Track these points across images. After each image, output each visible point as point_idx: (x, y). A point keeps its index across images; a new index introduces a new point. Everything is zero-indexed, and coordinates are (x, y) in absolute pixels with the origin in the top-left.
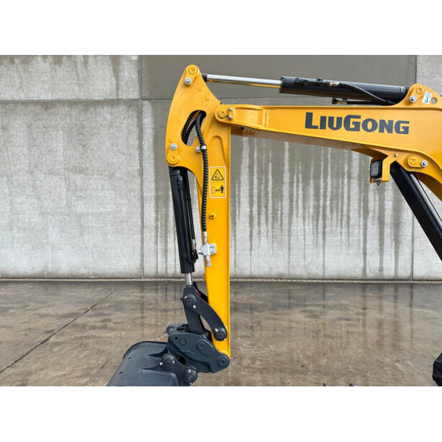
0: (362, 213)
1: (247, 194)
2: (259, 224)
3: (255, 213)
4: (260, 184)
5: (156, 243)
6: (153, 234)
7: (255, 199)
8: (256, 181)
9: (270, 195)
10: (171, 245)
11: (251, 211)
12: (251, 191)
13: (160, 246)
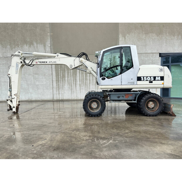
1: (79, 79)
2: (82, 86)
3: (81, 83)
4: (82, 76)
5: (57, 91)
6: (56, 89)
7: (81, 80)
8: (81, 76)
9: (84, 79)
10: (60, 92)
11: (80, 83)
12: (80, 78)
13: (58, 92)
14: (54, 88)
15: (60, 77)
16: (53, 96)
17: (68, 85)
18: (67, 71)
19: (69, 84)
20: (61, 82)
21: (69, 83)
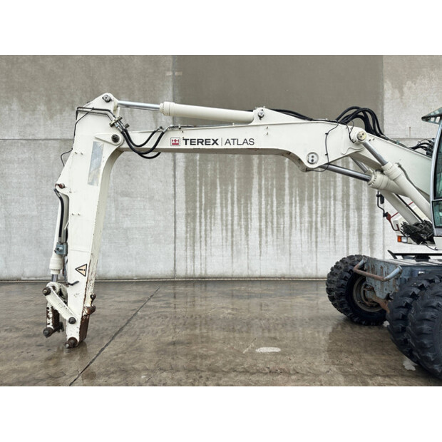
0: (345, 227)
1: (257, 212)
2: (266, 235)
3: (263, 227)
4: (267, 204)
5: (186, 250)
6: (184, 243)
7: (263, 216)
8: (263, 203)
9: (275, 213)
10: (197, 253)
11: (260, 226)
12: (260, 209)
13: (189, 253)
14: (177, 241)
15: (198, 204)
16: (175, 265)
17: (222, 230)
18: (221, 188)
19: (224, 228)
20: (200, 222)
21: (227, 226)
